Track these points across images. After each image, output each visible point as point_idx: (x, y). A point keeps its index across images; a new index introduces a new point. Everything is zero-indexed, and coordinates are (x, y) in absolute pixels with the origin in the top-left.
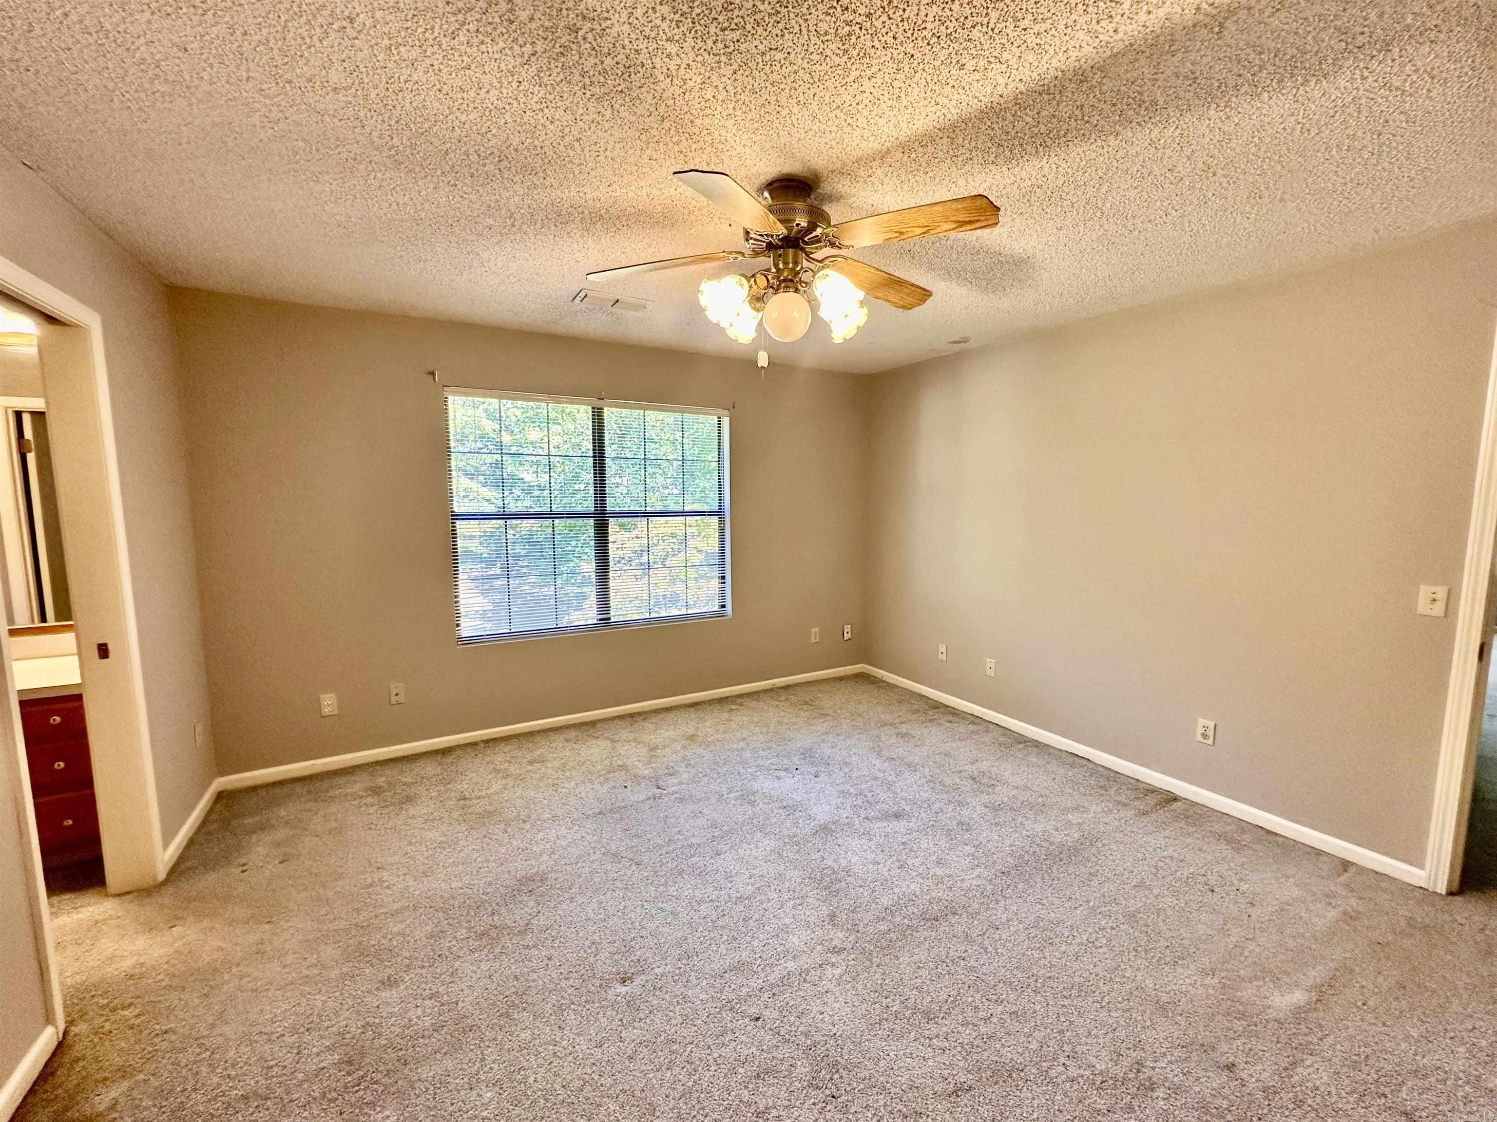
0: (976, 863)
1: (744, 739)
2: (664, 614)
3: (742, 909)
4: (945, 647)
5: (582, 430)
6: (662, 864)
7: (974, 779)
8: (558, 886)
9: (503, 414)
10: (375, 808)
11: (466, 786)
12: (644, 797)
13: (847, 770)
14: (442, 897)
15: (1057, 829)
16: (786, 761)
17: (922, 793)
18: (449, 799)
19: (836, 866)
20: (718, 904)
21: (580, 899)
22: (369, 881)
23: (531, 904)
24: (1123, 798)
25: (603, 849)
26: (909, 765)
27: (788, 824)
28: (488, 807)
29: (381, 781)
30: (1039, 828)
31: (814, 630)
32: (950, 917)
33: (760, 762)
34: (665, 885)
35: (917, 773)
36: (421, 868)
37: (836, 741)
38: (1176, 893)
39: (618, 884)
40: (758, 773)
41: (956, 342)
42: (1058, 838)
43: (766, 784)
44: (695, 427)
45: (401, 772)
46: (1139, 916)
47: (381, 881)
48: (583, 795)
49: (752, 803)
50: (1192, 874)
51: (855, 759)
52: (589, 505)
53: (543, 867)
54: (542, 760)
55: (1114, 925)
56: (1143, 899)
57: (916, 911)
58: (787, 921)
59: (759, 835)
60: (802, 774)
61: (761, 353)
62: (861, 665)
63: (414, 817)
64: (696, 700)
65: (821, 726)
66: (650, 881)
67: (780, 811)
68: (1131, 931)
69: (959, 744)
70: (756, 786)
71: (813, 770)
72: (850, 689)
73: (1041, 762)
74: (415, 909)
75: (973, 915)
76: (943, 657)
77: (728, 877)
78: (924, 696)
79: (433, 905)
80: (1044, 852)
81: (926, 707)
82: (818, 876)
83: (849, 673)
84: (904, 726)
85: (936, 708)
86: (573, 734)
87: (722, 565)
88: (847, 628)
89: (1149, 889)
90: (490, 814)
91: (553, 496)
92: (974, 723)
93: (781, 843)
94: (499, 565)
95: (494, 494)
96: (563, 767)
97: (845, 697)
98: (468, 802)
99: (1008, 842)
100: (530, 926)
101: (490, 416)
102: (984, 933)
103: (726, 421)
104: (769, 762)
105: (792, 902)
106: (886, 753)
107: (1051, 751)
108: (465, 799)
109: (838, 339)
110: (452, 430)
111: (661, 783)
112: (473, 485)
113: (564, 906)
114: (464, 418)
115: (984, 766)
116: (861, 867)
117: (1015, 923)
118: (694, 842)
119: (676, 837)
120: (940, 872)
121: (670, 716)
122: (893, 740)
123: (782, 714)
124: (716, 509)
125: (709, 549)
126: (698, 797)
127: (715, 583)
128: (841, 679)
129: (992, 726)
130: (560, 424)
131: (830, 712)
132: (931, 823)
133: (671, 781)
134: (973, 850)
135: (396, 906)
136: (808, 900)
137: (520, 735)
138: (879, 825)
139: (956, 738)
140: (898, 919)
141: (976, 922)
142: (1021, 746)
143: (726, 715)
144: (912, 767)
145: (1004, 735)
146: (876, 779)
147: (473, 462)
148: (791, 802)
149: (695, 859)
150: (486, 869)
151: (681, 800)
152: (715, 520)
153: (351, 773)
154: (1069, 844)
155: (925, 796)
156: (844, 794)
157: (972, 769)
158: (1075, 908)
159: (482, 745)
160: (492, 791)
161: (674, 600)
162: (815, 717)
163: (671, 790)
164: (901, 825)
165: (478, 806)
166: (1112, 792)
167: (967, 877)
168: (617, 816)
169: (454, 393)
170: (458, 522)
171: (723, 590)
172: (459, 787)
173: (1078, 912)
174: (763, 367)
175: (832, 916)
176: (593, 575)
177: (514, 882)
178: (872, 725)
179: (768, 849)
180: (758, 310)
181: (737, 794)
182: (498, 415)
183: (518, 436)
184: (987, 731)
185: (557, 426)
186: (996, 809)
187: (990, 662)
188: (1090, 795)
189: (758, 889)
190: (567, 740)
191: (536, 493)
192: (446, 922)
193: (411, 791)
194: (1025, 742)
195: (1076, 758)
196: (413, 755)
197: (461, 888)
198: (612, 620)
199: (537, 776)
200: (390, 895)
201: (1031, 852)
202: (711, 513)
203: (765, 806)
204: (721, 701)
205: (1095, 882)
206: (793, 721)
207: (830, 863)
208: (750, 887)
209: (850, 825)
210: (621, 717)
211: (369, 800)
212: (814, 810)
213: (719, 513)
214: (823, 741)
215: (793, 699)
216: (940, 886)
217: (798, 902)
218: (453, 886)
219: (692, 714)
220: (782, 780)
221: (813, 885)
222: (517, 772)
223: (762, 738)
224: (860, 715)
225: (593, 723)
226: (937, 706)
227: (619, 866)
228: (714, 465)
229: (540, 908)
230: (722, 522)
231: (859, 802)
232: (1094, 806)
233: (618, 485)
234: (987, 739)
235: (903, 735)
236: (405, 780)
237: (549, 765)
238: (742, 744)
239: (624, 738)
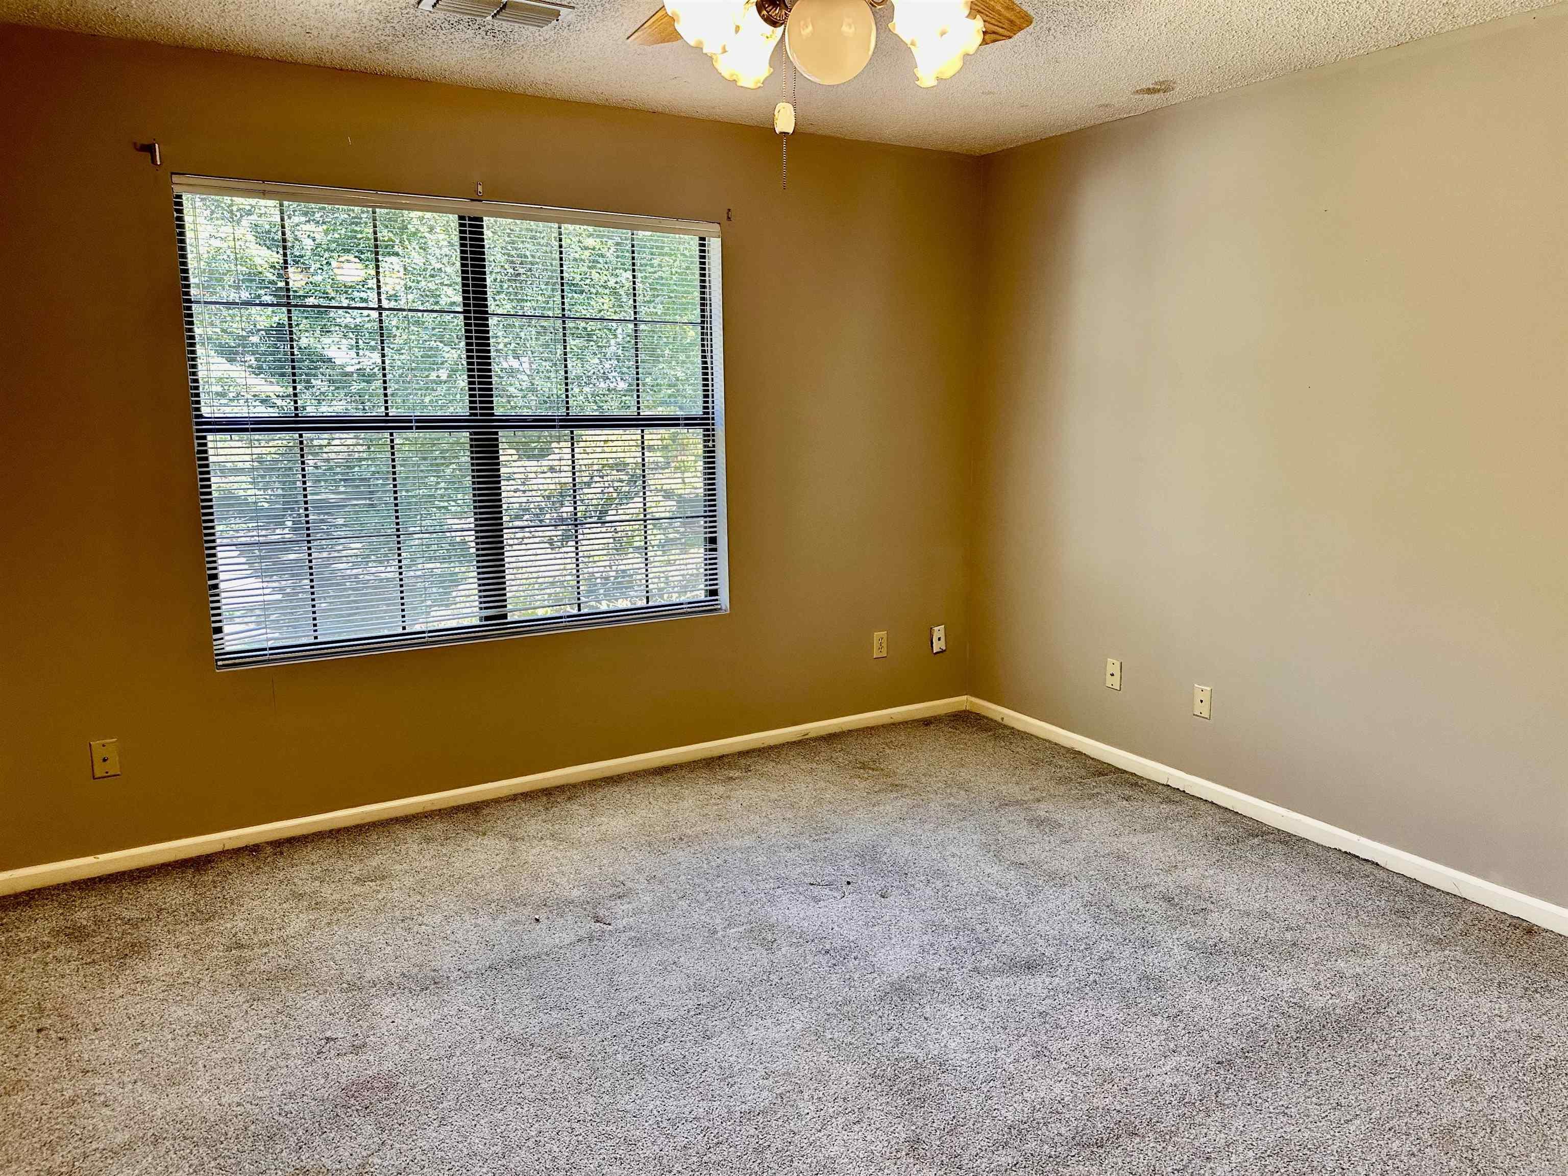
0: (1172, 1046)
1: (753, 831)
2: (604, 607)
3: (752, 1131)
4: (1118, 664)
5: (438, 266)
6: (606, 1056)
7: (1169, 900)
8: (416, 1097)
9: (289, 236)
10: (73, 965)
11: (241, 925)
12: (574, 938)
13: (939, 884)
14: (205, 1120)
15: (1317, 987)
16: (829, 869)
17: (1075, 926)
18: (210, 947)
19: (921, 1056)
20: (709, 1124)
21: (458, 1119)
22: (68, 1094)
23: (369, 1129)
24: (1436, 932)
25: (498, 1032)
26: (1052, 876)
27: (835, 980)
28: (282, 961)
29: (82, 916)
30: (1284, 984)
31: (877, 635)
32: (1124, 1140)
33: (782, 871)
34: (612, 1092)
35: (1067, 890)
36: (164, 1072)
37: (919, 832)
38: (1525, 1092)
39: (527, 1092)
40: (780, 891)
41: (1149, 91)
42: (1318, 1001)
43: (794, 911)
44: (656, 262)
45: (120, 900)
46: (1458, 1133)
47: (92, 1093)
48: (459, 936)
49: (770, 946)
50: (1556, 1060)
51: (953, 863)
52: (460, 408)
53: (388, 1065)
54: (381, 876)
55: (1415, 1150)
56: (1467, 1105)
57: (1063, 1130)
58: (834, 1150)
59: (781, 1002)
60: (858, 891)
61: (780, 106)
62: (964, 698)
63: (146, 981)
64: (666, 762)
65: (892, 806)
66: (583, 1087)
67: (820, 958)
68: (1444, 1159)
69: (1144, 838)
70: (775, 915)
71: (880, 884)
72: (942, 741)
73: (1292, 870)
74: (155, 1143)
75: (1166, 1137)
76: (1115, 682)
77: (727, 1078)
78: (1080, 753)
79: (189, 1134)
80: (1293, 1027)
81: (1083, 772)
82: (889, 1072)
83: (942, 712)
84: (1042, 805)
85: (1101, 774)
86: (439, 827)
87: (710, 515)
88: (939, 632)
89: (1479, 1086)
90: (285, 974)
91: (389, 391)
92: (1169, 801)
93: (822, 1017)
94: (289, 524)
95: (273, 388)
96: (419, 889)
97: (935, 753)
98: (246, 953)
99: (1228, 1009)
100: (368, 1168)
101: (263, 238)
102: (1186, 1166)
103: (715, 246)
104: (799, 870)
105: (841, 1120)
106: (1008, 854)
107: (1310, 849)
108: (240, 946)
109: (926, 78)
110: (192, 264)
111: (601, 913)
112: (237, 372)
113: (429, 1132)
114: (212, 241)
115: (1189, 876)
116: (965, 1056)
117: (1241, 1149)
118: (664, 1016)
119: (631, 1008)
120: (1108, 1063)
121: (619, 791)
122: (1023, 831)
123: (822, 784)
124: (698, 411)
125: (686, 491)
126: (671, 937)
127: (698, 553)
128: (926, 722)
129: (1203, 807)
130: (397, 254)
131: (910, 781)
132: (1092, 978)
133: (622, 907)
134: (1166, 1024)
135: (121, 1137)
136: (869, 1114)
137: (339, 831)
138: (998, 981)
139: (1138, 827)
140: (1031, 1146)
141: (1170, 1148)
142: (1256, 841)
143: (719, 789)
144: (1058, 879)
145: (1225, 822)
146: (991, 900)
147: (236, 327)
148: (838, 943)
149: (666, 1047)
150: (284, 1071)
151: (638, 941)
152: (695, 436)
153: (27, 904)
154: (1338, 1011)
155: (1083, 930)
156: (936, 927)
157: (1167, 883)
158: (1347, 1122)
159: (269, 850)
160: (290, 931)
161: (623, 583)
162: (880, 791)
163: (621, 924)
164: (1037, 983)
165: (265, 960)
166: (1417, 921)
167: (1155, 1071)
168: (522, 972)
169: (193, 188)
170: (210, 437)
171: (711, 564)
172: (229, 925)
173: (1352, 1128)
174: (785, 134)
175: (914, 1143)
176: (471, 537)
177: (335, 1091)
178: (986, 805)
179: (798, 1027)
180: (774, 23)
181: (741, 929)
182: (279, 236)
183: (318, 278)
184: (1194, 816)
185: (394, 259)
186: (1212, 951)
187: (1202, 691)
188: (1378, 926)
189: (781, 1096)
190: (428, 840)
191: (355, 388)
192: (213, 1164)
193: (140, 934)
194: (1263, 834)
195: (1354, 861)
196: (140, 870)
197: (239, 1104)
198: (509, 619)
199: (371, 905)
200: (109, 1118)
201: (1270, 1027)
202: (690, 422)
203: (793, 950)
204: (711, 763)
205: (1382, 1078)
206: (843, 796)
207: (910, 1049)
208: (765, 1094)
209: (946, 983)
210: (528, 796)
211: (60, 951)
212: (880, 957)
213: (704, 422)
214: (895, 833)
215: (840, 757)
216: (1107, 1086)
217: (852, 1117)
218: (223, 1101)
219: (660, 789)
220: (822, 903)
221: (879, 1088)
222: (337, 896)
223: (785, 829)
224: (961, 786)
225: (475, 808)
226: (1103, 770)
227: (528, 1061)
228: (693, 334)
229: (385, 1136)
230: (709, 437)
231: (962, 941)
232: (1384, 946)
233: (512, 372)
234: (1194, 829)
235: (1040, 823)
236: (126, 914)
237: (396, 884)
238: (749, 841)
239: (533, 833)
